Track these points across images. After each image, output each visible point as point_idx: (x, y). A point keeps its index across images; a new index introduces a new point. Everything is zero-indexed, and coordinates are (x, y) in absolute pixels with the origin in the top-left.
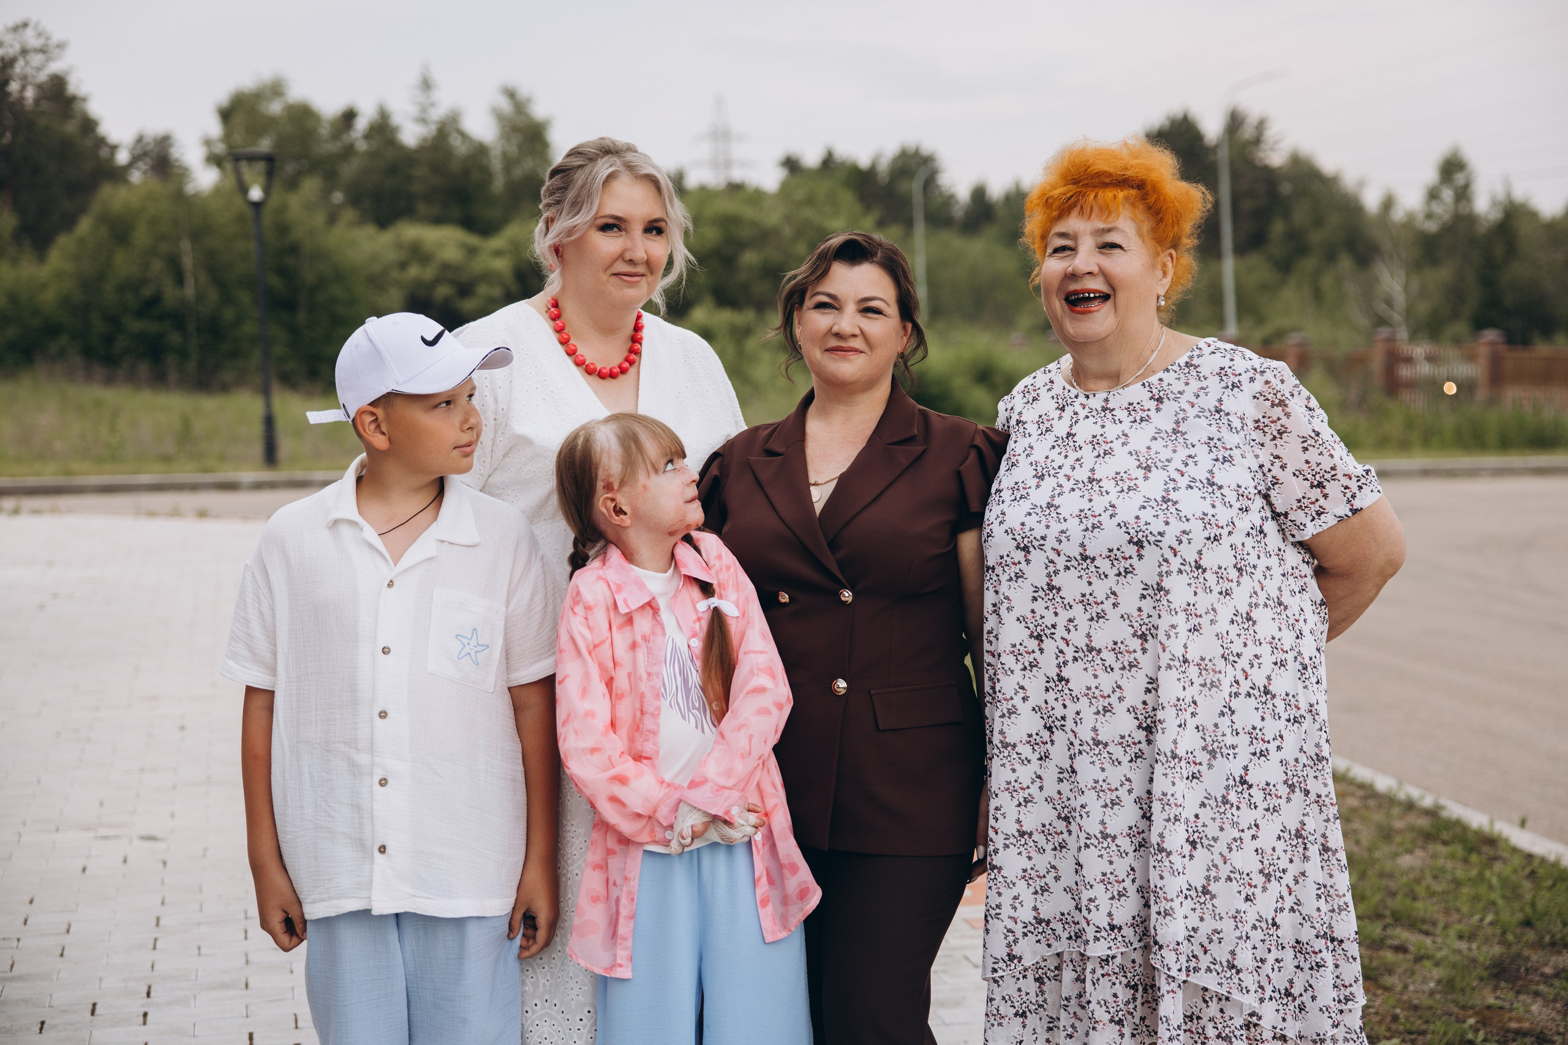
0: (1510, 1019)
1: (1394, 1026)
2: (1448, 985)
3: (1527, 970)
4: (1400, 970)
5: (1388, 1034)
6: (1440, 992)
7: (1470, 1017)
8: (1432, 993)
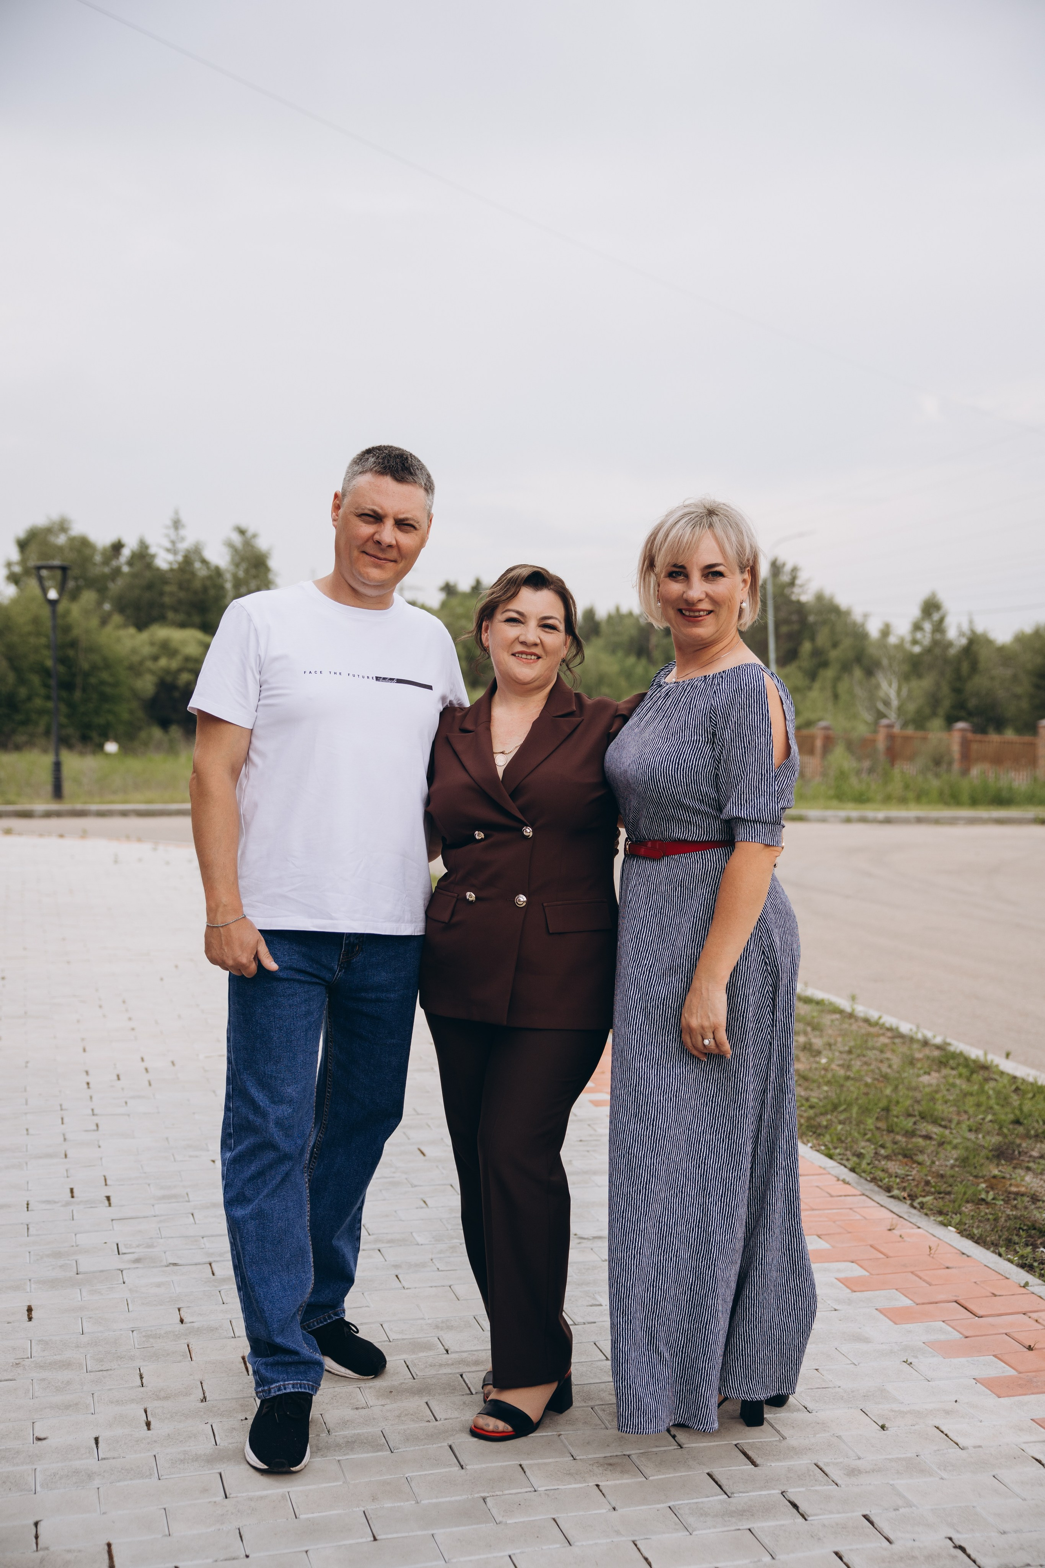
0: (1011, 1185)
1: (927, 1188)
2: (964, 1161)
3: (1019, 1153)
4: (929, 1151)
5: (923, 1194)
6: (958, 1166)
7: (982, 1183)
8: (953, 1167)
